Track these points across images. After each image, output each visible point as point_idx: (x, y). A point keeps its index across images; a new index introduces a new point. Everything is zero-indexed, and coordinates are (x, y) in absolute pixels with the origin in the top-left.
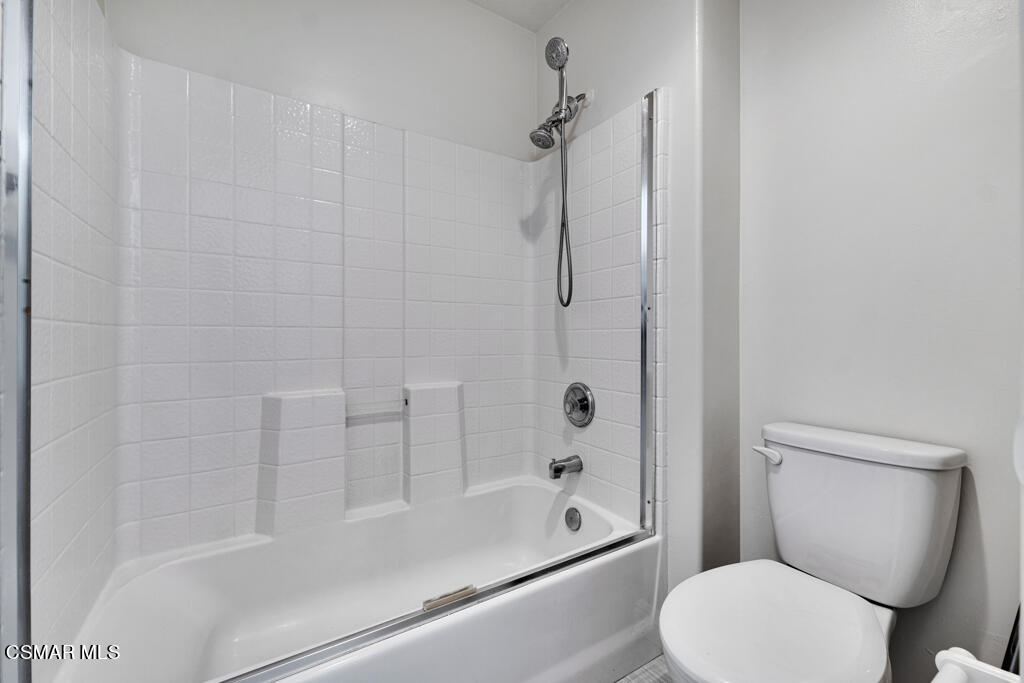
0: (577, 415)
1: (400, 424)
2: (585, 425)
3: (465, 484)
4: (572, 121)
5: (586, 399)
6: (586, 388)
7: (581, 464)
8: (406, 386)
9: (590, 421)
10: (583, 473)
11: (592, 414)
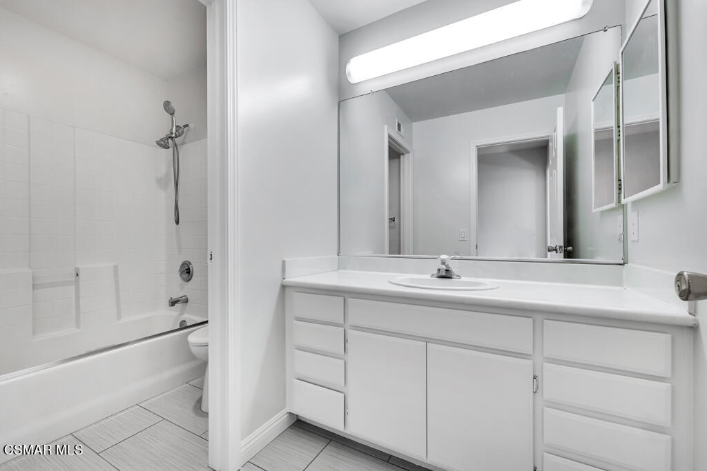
0: (186, 276)
1: (73, 288)
2: (189, 281)
3: (119, 317)
4: (184, 135)
5: (189, 269)
6: (190, 263)
7: (187, 299)
8: (77, 266)
9: (191, 278)
10: (188, 303)
11: (192, 275)
